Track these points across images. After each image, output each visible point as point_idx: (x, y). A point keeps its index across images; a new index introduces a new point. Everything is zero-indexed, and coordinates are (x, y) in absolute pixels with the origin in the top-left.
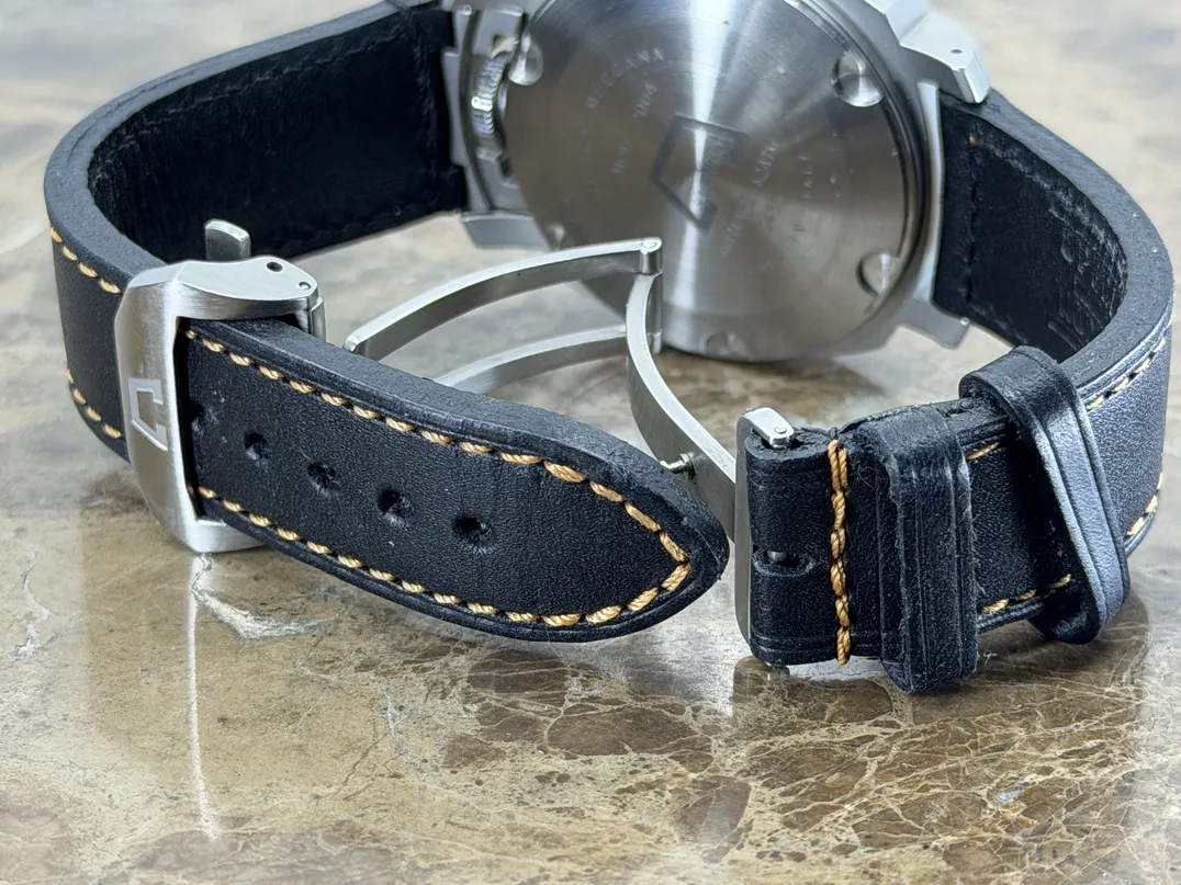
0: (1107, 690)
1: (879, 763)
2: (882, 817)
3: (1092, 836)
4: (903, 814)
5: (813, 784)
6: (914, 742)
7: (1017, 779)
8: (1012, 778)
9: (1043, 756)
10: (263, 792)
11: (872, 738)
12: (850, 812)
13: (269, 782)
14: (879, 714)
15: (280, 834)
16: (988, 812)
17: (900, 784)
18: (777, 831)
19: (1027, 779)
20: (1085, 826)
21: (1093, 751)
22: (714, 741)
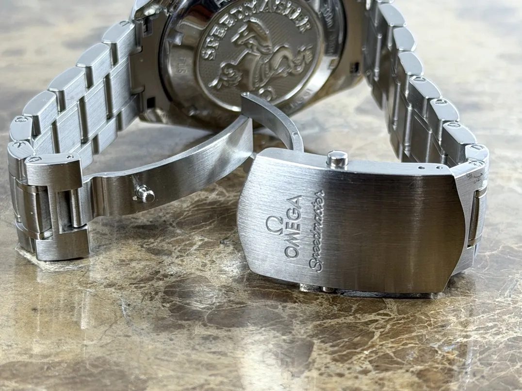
0: (497, 300)
1: (381, 332)
2: (383, 357)
3: (494, 367)
4: (394, 356)
5: (347, 342)
6: (399, 323)
7: (453, 340)
8: (450, 340)
9: (465, 330)
10: (57, 343)
11: (377, 321)
12: (367, 355)
13: (60, 338)
14: (380, 310)
15: (66, 363)
16: (439, 355)
17: (392, 342)
18: (329, 363)
19: (458, 340)
20: (489, 362)
21: (492, 327)
22: (294, 321)
